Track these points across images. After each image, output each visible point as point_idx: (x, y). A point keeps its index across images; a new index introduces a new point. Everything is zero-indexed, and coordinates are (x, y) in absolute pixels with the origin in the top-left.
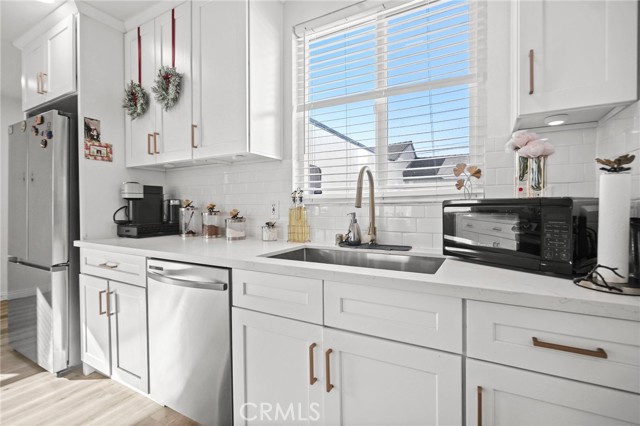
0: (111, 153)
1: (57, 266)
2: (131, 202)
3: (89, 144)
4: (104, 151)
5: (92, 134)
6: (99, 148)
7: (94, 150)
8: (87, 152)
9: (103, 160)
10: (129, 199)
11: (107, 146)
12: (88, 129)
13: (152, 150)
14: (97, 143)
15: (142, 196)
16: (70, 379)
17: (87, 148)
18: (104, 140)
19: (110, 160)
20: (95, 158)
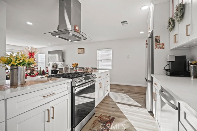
0: (164, 46)
1: (148, 81)
2: (170, 62)
3: (156, 44)
4: (161, 46)
5: (157, 41)
6: (159, 45)
7: (158, 46)
8: (156, 47)
9: (161, 49)
10: (169, 61)
11: (162, 44)
12: (156, 40)
13: (175, 42)
14: (159, 44)
15: (174, 60)
16: (150, 115)
17: (156, 46)
18: (161, 42)
19: (163, 48)
20: (158, 49)
